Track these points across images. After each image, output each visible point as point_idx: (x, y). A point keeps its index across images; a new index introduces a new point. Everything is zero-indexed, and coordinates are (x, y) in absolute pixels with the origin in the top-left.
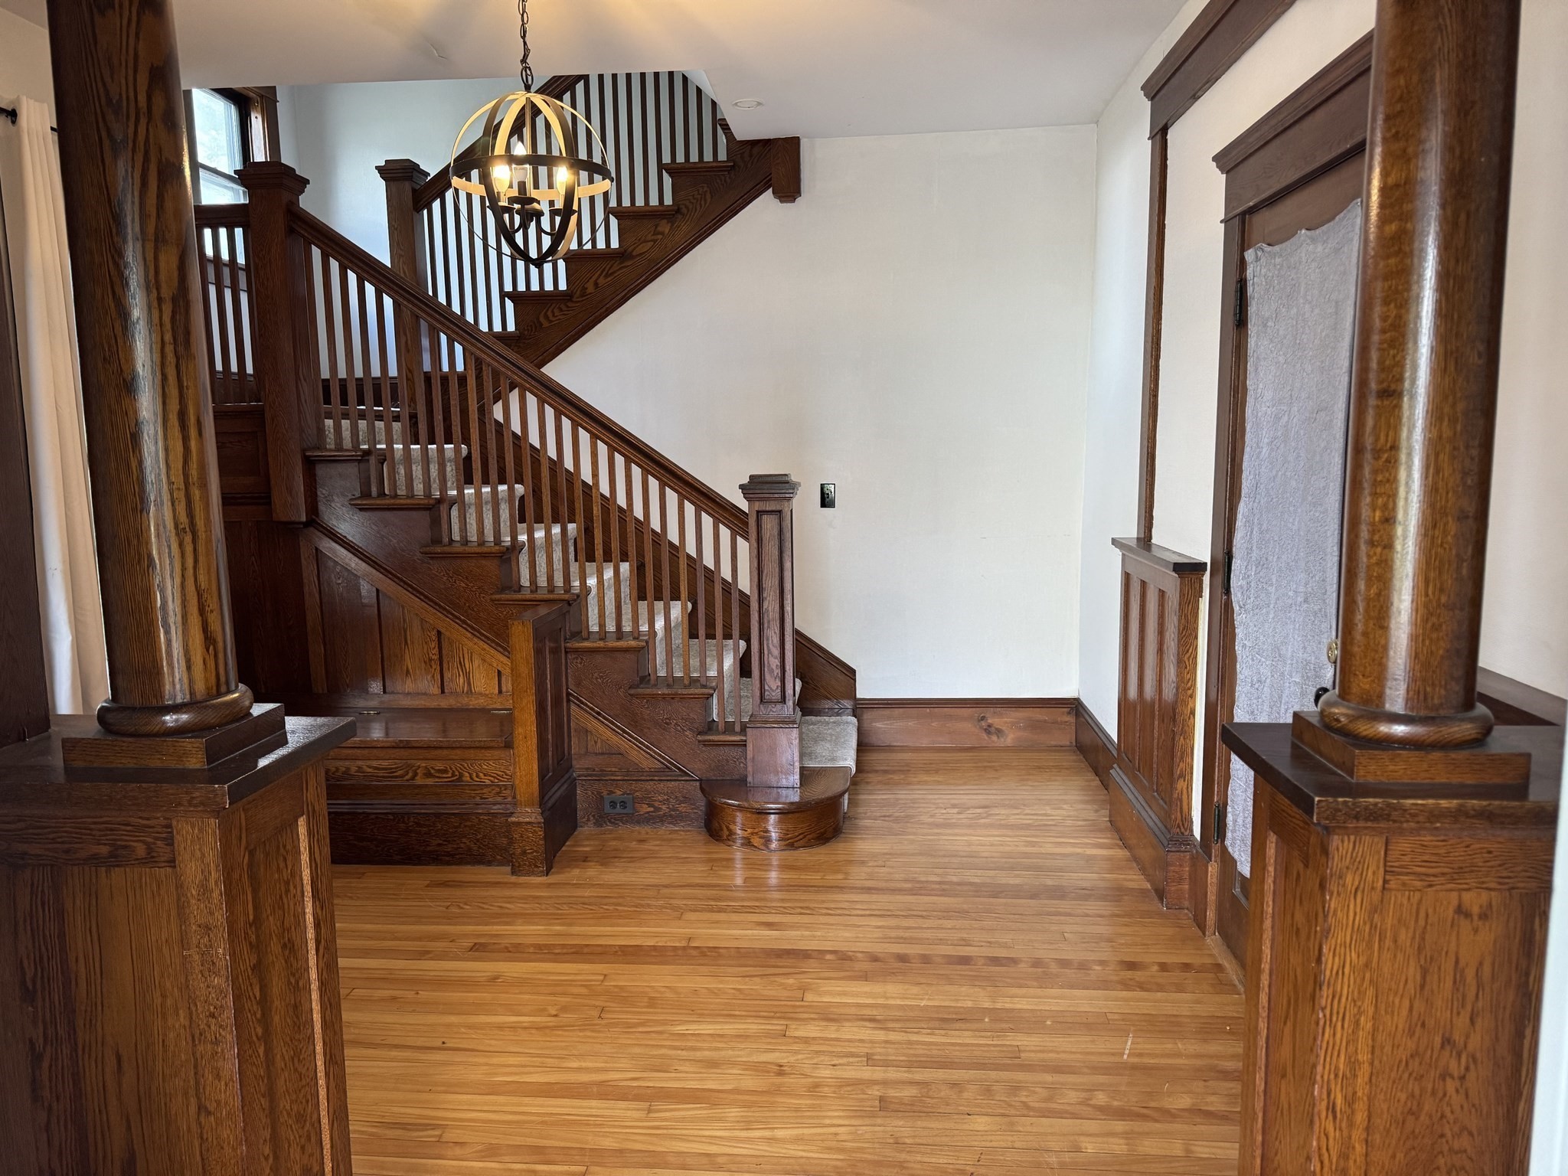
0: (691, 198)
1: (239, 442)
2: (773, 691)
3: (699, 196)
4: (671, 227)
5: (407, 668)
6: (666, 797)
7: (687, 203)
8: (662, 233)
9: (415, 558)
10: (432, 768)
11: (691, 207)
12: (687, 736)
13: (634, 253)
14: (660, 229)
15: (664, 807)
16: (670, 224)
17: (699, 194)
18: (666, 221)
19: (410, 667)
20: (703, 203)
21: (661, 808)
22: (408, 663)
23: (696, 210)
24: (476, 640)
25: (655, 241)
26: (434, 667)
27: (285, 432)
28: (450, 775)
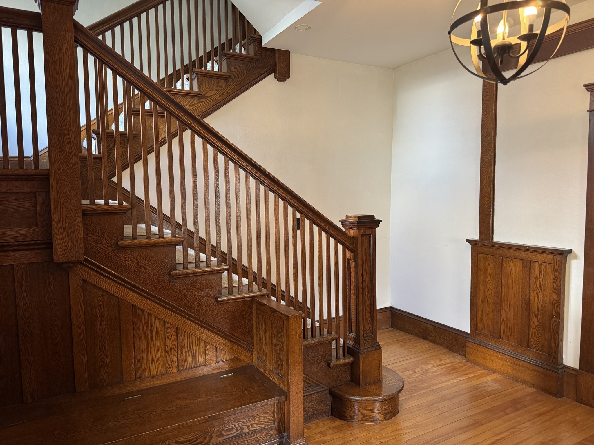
0: (236, 71)
1: (17, 200)
2: (368, 330)
3: (240, 71)
4: (226, 84)
5: (152, 358)
6: (312, 404)
7: (234, 73)
8: (222, 87)
9: (164, 279)
10: (222, 430)
11: (236, 76)
12: (322, 365)
13: (206, 95)
14: (220, 84)
15: (311, 410)
16: (225, 83)
17: (240, 70)
18: (223, 80)
19: (154, 357)
20: (242, 74)
21: (310, 411)
22: (153, 354)
23: (239, 78)
24: (202, 329)
25: (217, 90)
26: (173, 353)
27: (68, 192)
28: (235, 431)
